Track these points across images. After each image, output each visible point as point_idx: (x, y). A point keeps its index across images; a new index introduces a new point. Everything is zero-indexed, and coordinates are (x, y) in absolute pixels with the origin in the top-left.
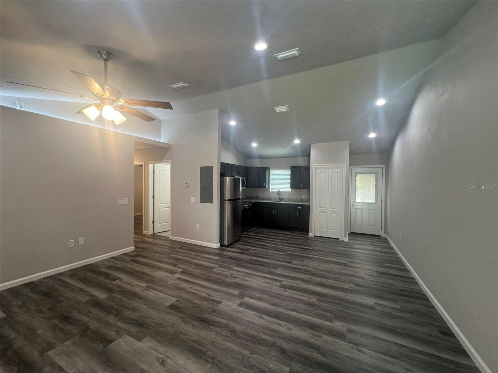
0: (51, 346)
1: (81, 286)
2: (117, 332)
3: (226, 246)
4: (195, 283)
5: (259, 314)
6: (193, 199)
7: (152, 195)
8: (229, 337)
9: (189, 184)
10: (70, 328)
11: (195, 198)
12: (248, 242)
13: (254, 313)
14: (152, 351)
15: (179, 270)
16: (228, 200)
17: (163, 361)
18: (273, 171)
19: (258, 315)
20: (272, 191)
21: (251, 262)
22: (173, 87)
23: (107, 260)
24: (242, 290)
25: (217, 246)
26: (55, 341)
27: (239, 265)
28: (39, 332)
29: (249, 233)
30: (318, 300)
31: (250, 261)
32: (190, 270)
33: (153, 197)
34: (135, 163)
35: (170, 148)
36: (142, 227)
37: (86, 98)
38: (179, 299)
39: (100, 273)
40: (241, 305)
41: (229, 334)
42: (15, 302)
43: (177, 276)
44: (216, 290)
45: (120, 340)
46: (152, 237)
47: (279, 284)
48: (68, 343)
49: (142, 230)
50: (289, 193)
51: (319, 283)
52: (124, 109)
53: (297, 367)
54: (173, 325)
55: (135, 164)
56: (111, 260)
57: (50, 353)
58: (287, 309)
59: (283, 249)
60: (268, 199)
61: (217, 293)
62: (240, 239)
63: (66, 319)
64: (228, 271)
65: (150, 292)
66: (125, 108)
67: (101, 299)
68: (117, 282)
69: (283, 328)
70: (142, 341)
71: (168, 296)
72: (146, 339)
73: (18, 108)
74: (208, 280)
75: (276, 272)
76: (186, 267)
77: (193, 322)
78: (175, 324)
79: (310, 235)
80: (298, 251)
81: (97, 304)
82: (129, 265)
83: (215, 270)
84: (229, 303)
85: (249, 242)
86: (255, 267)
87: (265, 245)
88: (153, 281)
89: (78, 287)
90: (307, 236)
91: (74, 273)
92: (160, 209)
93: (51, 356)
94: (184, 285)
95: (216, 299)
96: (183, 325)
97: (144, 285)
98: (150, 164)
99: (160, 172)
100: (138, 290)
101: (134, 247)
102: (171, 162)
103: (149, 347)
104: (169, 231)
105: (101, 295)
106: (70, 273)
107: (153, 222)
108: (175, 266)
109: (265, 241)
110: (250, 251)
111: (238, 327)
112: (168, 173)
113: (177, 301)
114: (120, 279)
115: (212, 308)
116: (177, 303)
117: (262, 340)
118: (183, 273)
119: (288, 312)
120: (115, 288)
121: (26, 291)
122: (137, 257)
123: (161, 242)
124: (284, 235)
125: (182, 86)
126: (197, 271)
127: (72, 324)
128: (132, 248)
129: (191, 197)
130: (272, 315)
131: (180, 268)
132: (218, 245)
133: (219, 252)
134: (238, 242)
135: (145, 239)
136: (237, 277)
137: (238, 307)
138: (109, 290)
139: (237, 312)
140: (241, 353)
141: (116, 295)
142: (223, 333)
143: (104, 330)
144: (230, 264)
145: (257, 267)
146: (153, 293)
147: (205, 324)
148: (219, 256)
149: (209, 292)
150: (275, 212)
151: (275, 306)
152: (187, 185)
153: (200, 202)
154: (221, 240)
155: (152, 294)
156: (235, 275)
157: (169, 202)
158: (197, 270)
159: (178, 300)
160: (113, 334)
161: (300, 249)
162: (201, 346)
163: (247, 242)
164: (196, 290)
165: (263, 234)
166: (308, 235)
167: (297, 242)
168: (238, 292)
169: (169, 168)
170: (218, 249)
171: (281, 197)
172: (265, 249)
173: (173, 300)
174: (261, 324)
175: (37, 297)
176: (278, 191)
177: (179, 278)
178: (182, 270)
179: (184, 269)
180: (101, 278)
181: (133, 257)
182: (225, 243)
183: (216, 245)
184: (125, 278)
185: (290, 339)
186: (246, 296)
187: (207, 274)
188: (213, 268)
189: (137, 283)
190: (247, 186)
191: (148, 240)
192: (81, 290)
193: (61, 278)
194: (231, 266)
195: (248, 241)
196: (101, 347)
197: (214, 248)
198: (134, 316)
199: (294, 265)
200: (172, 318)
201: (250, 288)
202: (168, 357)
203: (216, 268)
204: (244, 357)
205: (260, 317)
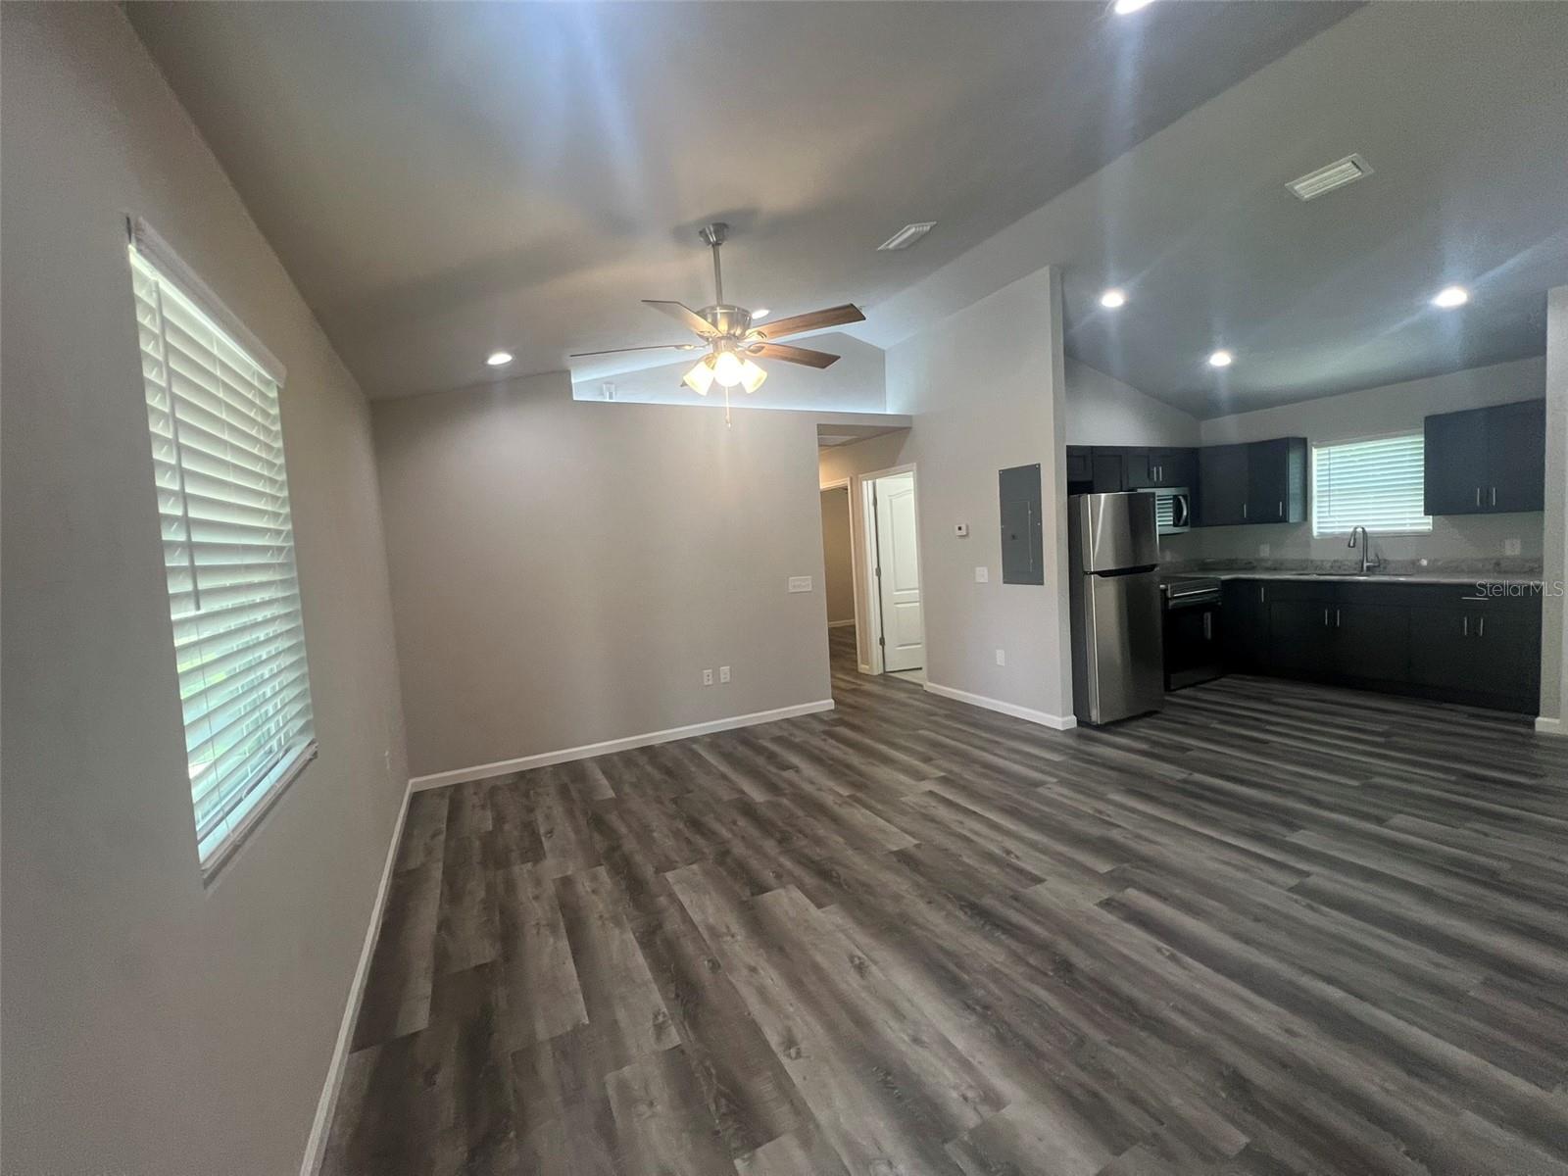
0: (671, 866)
1: (724, 768)
2: (778, 876)
3: (1098, 727)
4: (975, 813)
5: (1169, 948)
6: (982, 574)
7: (876, 566)
8: (1046, 974)
9: (967, 527)
10: (700, 841)
11: (988, 569)
12: (1192, 725)
14: (840, 935)
15: (936, 771)
16: (1103, 574)
17: (861, 963)
18: (1325, 450)
19: (1168, 950)
20: (1321, 534)
21: (1185, 789)
22: (888, 250)
23: (775, 723)
24: (1126, 865)
25: (1064, 723)
26: (677, 859)
27: (1132, 792)
28: (655, 834)
29: (1200, 695)
30: (1488, 983)
31: (1180, 785)
32: (968, 777)
33: (879, 572)
34: (824, 485)
35: (910, 428)
36: (856, 654)
37: (687, 348)
38: (923, 843)
39: (760, 750)
40: (1107, 904)
41: (1050, 968)
42: (628, 776)
43: (927, 786)
44: (1033, 845)
45: (781, 891)
46: (882, 681)
47: (1293, 881)
48: (695, 867)
49: (856, 661)
50: (1420, 536)
51: (1519, 923)
52: (764, 351)
53: (1285, 1150)
54: (897, 898)
55: (821, 487)
56: (785, 725)
57: (670, 876)
58: (1301, 968)
59: (1348, 763)
60: (1303, 565)
61: (1037, 854)
62: (1159, 710)
63: (696, 825)
64: (1088, 800)
65: (856, 811)
66: (763, 348)
67: (756, 803)
68: (789, 774)
69: (1263, 1019)
70: (823, 909)
71: (895, 829)
72: (833, 908)
73: (608, 400)
74: (1013, 813)
75: (1287, 839)
76: (956, 769)
77: (949, 906)
78: (903, 897)
79: (1543, 724)
80: (1435, 782)
81: (748, 809)
82: (816, 742)
83: (1040, 790)
84: (1070, 889)
85: (1195, 722)
86: (1196, 806)
87: (1265, 742)
88: (866, 787)
89: (718, 770)
90: (1522, 730)
91: (715, 741)
92: (899, 606)
93: (670, 880)
94: (942, 812)
95: (1029, 868)
96: (922, 905)
97: (845, 792)
98: (865, 483)
99: (891, 501)
100: (829, 800)
101: (832, 701)
102: (915, 468)
103: (837, 927)
104: (921, 669)
105: (757, 795)
106: (709, 740)
107: (882, 642)
108: (927, 760)
109: (1268, 727)
110: (1189, 753)
111: (1081, 961)
112: (909, 501)
113: (917, 846)
114: (797, 770)
115: (1010, 889)
116: (914, 851)
117: (1161, 1021)
118: (945, 781)
120: (783, 785)
121: (643, 760)
122: (836, 726)
123: (902, 696)
124: (1378, 716)
125: (913, 234)
126: (985, 784)
127: (703, 834)
128: (827, 704)
129: (978, 569)
131: (938, 767)
132: (1071, 721)
133: (1071, 742)
134: (1148, 719)
135: (860, 685)
136: (1119, 826)
137: (1096, 907)
138: (773, 788)
139: (1090, 919)
140: (1078, 1029)
141: (785, 801)
142: (1032, 961)
143: (754, 863)
144: (1099, 782)
145: (1206, 810)
146: (863, 814)
147: (982, 922)
148: (1066, 754)
149: (1010, 844)
150: (1333, 617)
152: (964, 532)
153: (1005, 583)
154: (1080, 707)
155: (859, 816)
156: (1109, 816)
157: (917, 585)
158: (987, 782)
159: (920, 844)
160: (768, 876)
161: (1453, 778)
162: (959, 966)
163: (1185, 723)
164: (976, 833)
165: (1269, 701)
166: (1532, 725)
167: (1442, 747)
168: (1110, 869)
169: (912, 488)
170: (1067, 732)
171: (1371, 556)
172: (1258, 753)
173: (908, 843)
174: (1172, 978)
175: (657, 775)
176: (1355, 533)
177: (931, 793)
178: (942, 774)
179: (951, 772)
180: (761, 761)
181: (827, 725)
182: (1095, 716)
183: (1060, 719)
184: (808, 769)
185: (1284, 1063)
186: (1133, 884)
187: (1016, 796)
188: (1041, 784)
189: (831, 784)
190: (1196, 519)
191: (867, 686)
192: (724, 777)
193: (695, 746)
194: (1101, 788)
195: (1190, 721)
196: (746, 894)
197: (1056, 730)
198: (816, 853)
199: (1392, 829)
200: (898, 883)
201: (1156, 866)
202: (876, 963)
203: (1050, 786)
204: (1082, 1040)
205: (1172, 958)
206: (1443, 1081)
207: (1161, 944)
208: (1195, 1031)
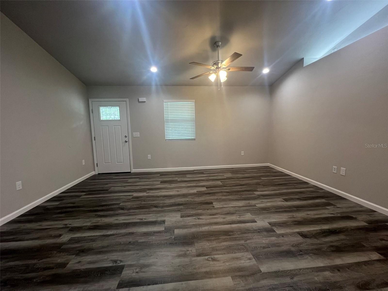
13: (148, 220)
19: (144, 220)
41: (159, 205)
84: (174, 219)
111: (155, 209)
119: (116, 232)
130: (132, 224)
137: (165, 219)
139: (162, 216)
142: (162, 204)
151: (130, 233)
168: (175, 233)
174: (139, 216)
186: (164, 232)
204: (144, 201)
205: (142, 219)
206: (91, 227)
207: (146, 220)
208: (131, 211)
